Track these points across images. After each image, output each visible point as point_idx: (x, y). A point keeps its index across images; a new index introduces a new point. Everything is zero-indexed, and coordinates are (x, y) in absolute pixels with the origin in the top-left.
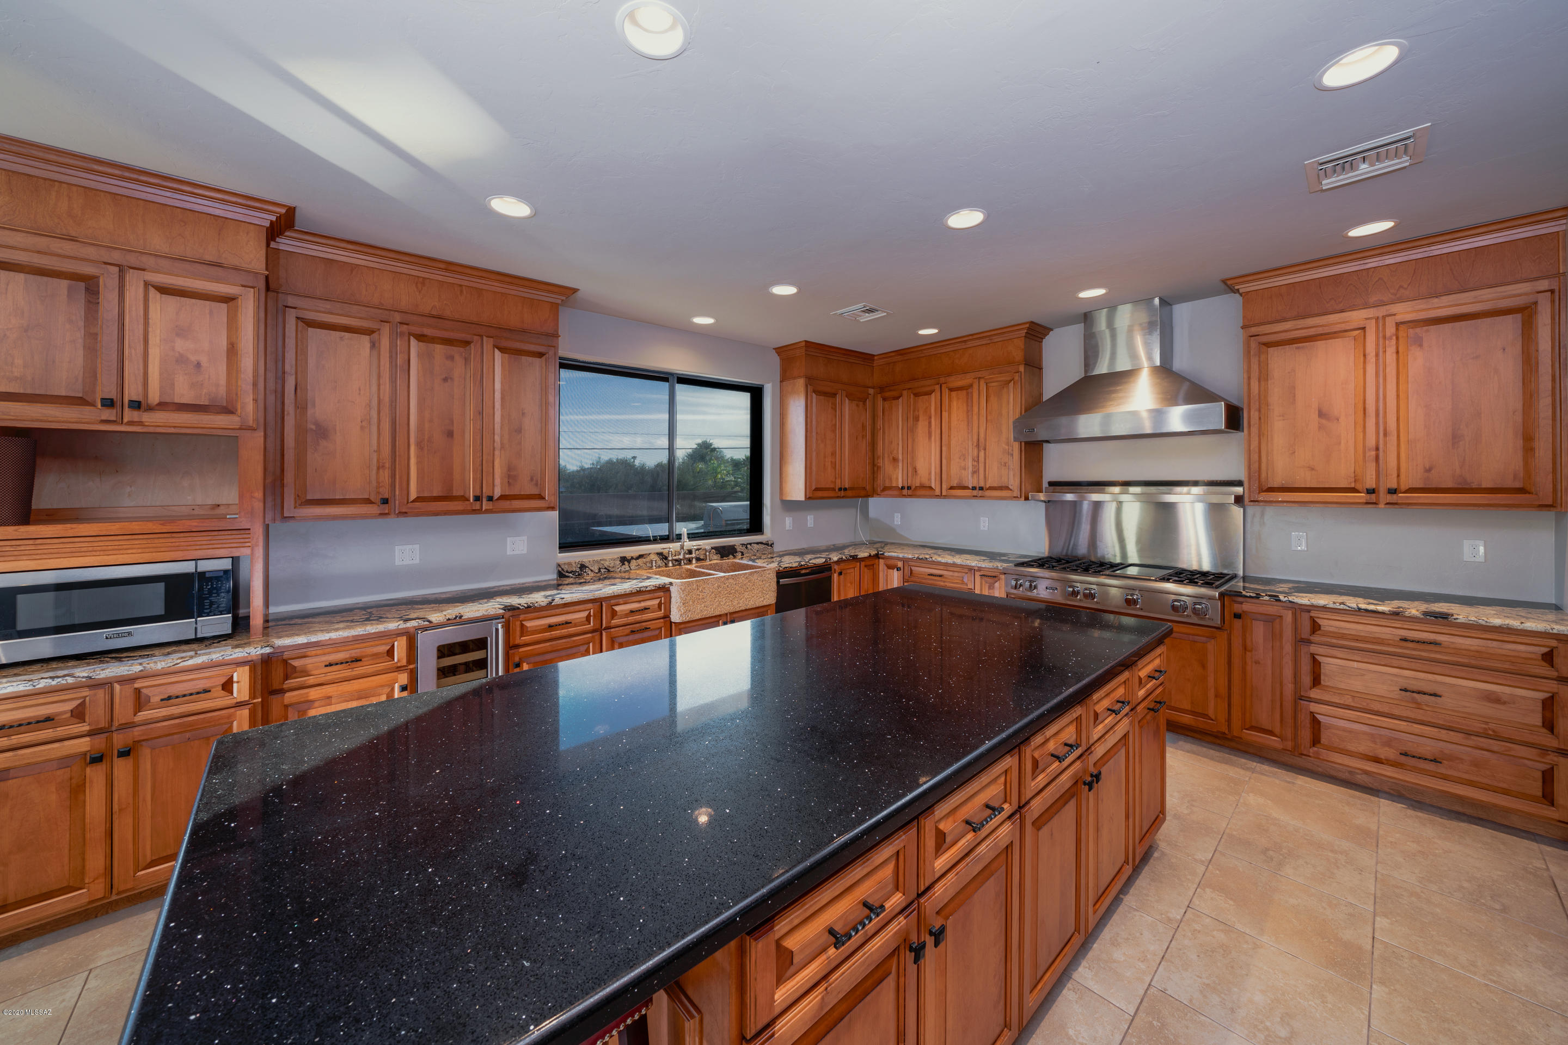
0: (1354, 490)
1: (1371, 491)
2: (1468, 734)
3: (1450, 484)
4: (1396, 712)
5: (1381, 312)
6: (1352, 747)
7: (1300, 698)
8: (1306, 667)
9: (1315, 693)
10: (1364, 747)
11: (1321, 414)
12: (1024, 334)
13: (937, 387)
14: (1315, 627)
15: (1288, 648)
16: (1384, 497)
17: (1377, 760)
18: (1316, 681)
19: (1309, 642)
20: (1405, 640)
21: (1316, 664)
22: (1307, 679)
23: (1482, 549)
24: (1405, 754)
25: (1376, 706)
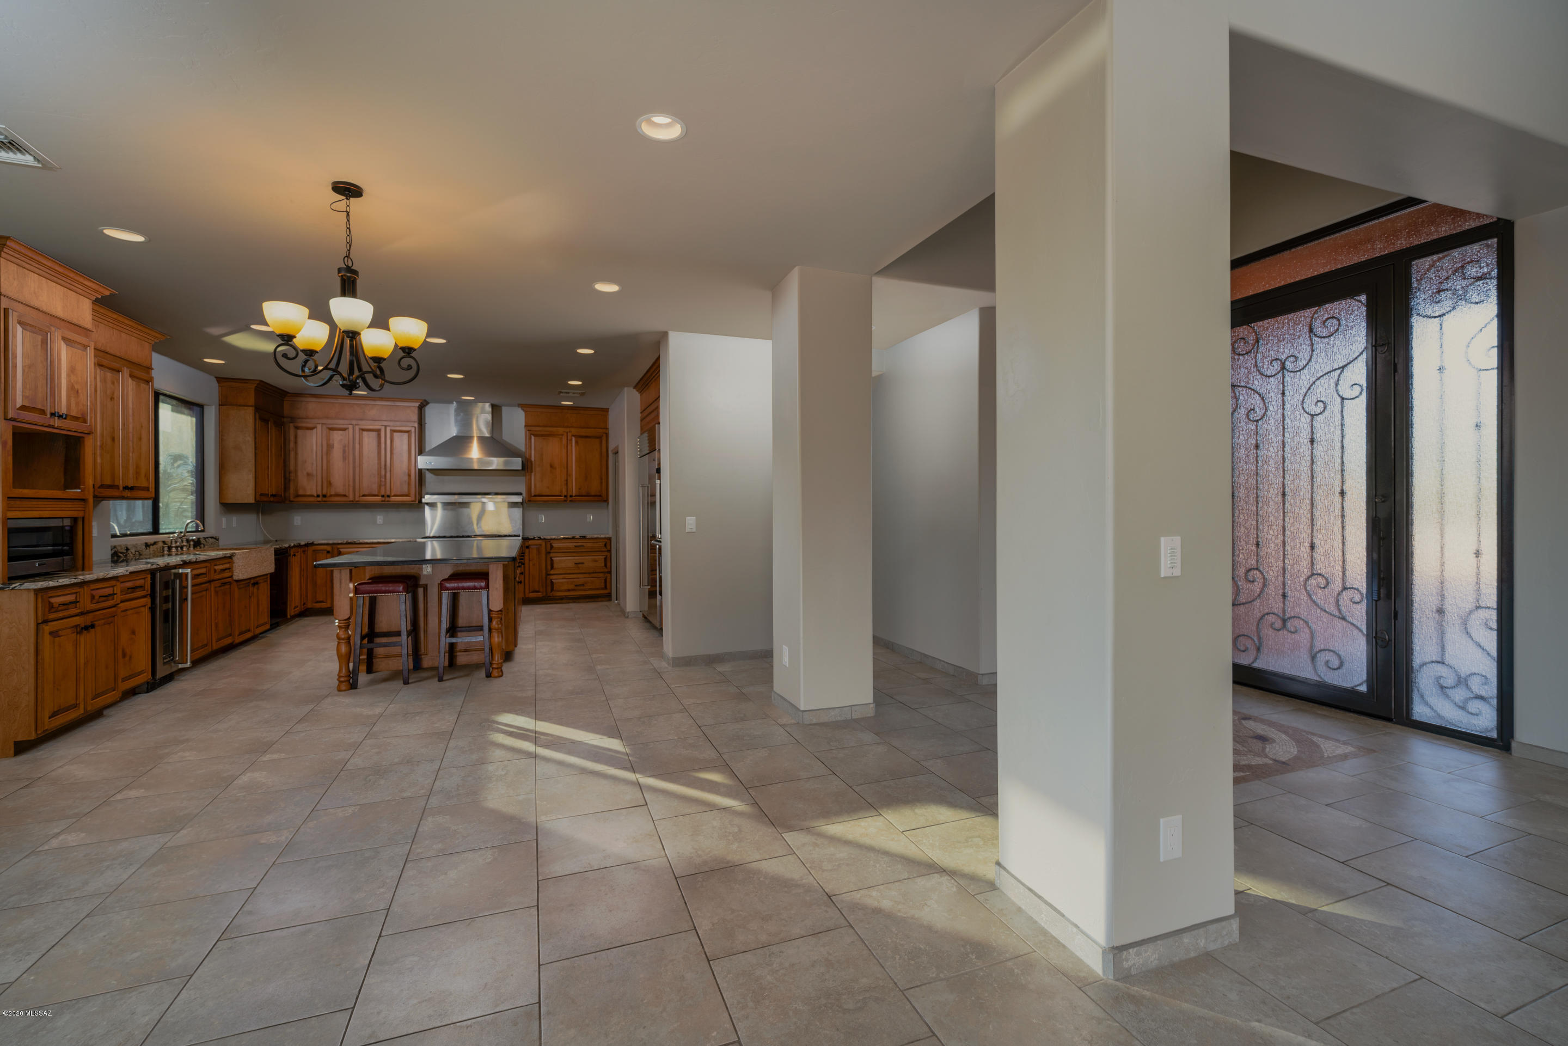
0: (560, 496)
1: (565, 496)
2: (589, 573)
3: (584, 494)
4: (574, 572)
5: (568, 430)
6: (562, 588)
7: (548, 575)
8: (549, 562)
9: (552, 572)
10: (565, 587)
11: (551, 466)
12: (418, 405)
13: (350, 427)
14: (552, 547)
15: (544, 556)
16: (569, 499)
17: (569, 590)
18: (552, 568)
19: (550, 553)
20: (576, 546)
21: (552, 560)
22: (549, 567)
23: (592, 517)
24: (576, 585)
25: (569, 572)
